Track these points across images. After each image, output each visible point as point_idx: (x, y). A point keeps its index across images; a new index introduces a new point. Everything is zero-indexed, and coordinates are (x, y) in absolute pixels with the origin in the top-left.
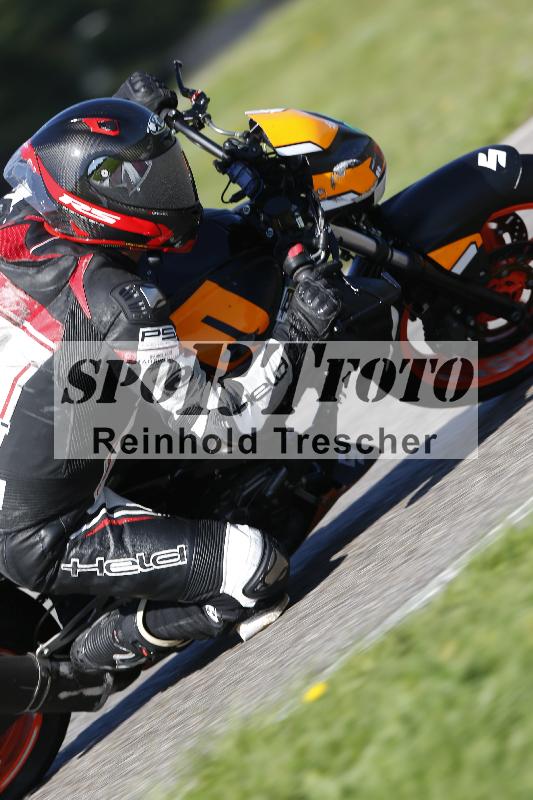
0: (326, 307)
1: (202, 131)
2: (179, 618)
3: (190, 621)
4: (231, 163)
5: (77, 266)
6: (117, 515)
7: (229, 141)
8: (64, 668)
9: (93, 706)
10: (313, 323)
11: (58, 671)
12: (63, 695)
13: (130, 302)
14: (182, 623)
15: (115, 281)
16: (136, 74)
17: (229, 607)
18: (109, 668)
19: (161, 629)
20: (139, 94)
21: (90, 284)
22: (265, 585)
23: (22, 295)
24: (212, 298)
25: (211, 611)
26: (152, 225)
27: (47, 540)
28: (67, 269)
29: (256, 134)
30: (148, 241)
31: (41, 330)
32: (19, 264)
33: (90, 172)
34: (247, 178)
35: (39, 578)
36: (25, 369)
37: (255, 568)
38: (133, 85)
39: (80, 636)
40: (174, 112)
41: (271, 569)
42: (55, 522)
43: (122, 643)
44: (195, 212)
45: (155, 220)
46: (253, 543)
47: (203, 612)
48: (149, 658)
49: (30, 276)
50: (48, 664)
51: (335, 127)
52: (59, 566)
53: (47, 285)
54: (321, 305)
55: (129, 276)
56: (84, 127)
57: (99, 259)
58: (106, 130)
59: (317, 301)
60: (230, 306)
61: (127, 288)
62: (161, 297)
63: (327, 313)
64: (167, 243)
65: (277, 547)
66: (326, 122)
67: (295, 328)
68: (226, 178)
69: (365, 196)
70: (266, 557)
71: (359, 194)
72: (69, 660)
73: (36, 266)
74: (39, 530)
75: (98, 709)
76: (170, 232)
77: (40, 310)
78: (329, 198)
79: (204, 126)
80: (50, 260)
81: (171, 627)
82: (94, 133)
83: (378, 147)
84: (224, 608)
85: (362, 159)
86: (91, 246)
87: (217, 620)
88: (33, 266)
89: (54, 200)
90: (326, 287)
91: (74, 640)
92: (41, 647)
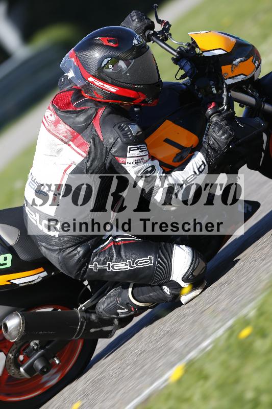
0: (226, 135)
1: (167, 42)
2: (150, 292)
3: (155, 294)
4: (181, 59)
5: (97, 113)
6: (117, 240)
7: (179, 48)
8: (93, 317)
9: (108, 335)
10: (219, 143)
11: (89, 319)
12: (92, 330)
13: (123, 132)
14: (151, 294)
15: (116, 121)
16: (134, 11)
17: (175, 287)
18: (115, 316)
19: (141, 297)
20: (135, 23)
21: (103, 123)
22: (193, 275)
23: (68, 128)
24: (169, 129)
25: (166, 289)
26: (135, 92)
27: (81, 253)
28: (92, 115)
29: (193, 45)
30: (133, 101)
31: (78, 146)
32: (67, 112)
33: (103, 65)
34: (188, 67)
35: (77, 272)
36: (70, 166)
37: (188, 268)
38: (132, 17)
39: (101, 300)
40: (152, 32)
41: (196, 268)
42: (85, 244)
43: (121, 304)
44: (158, 86)
45: (137, 90)
46: (187, 255)
47: (162, 289)
48: (135, 312)
49: (72, 118)
50: (85, 315)
51: (234, 40)
52: (88, 265)
53: (82, 123)
54: (223, 134)
55: (123, 119)
56: (100, 42)
57: (108, 110)
58: (111, 44)
59: (221, 132)
60: (178, 133)
61: (122, 125)
62: (139, 130)
63: (226, 138)
64: (144, 102)
65: (200, 257)
66: (230, 38)
67: (210, 145)
68: (178, 67)
69: (249, 76)
70: (194, 261)
71: (246, 76)
72: (95, 313)
73: (76, 113)
74: (77, 248)
75: (111, 337)
76: (145, 96)
77: (78, 135)
78: (230, 78)
79: (168, 40)
80: (84, 110)
81: (146, 297)
82: (106, 46)
83: (257, 51)
84: (173, 287)
85: (248, 57)
86: (104, 103)
87: (169, 293)
88: (74, 113)
89: (85, 79)
90: (227, 125)
91: (97, 302)
92: (81, 306)
